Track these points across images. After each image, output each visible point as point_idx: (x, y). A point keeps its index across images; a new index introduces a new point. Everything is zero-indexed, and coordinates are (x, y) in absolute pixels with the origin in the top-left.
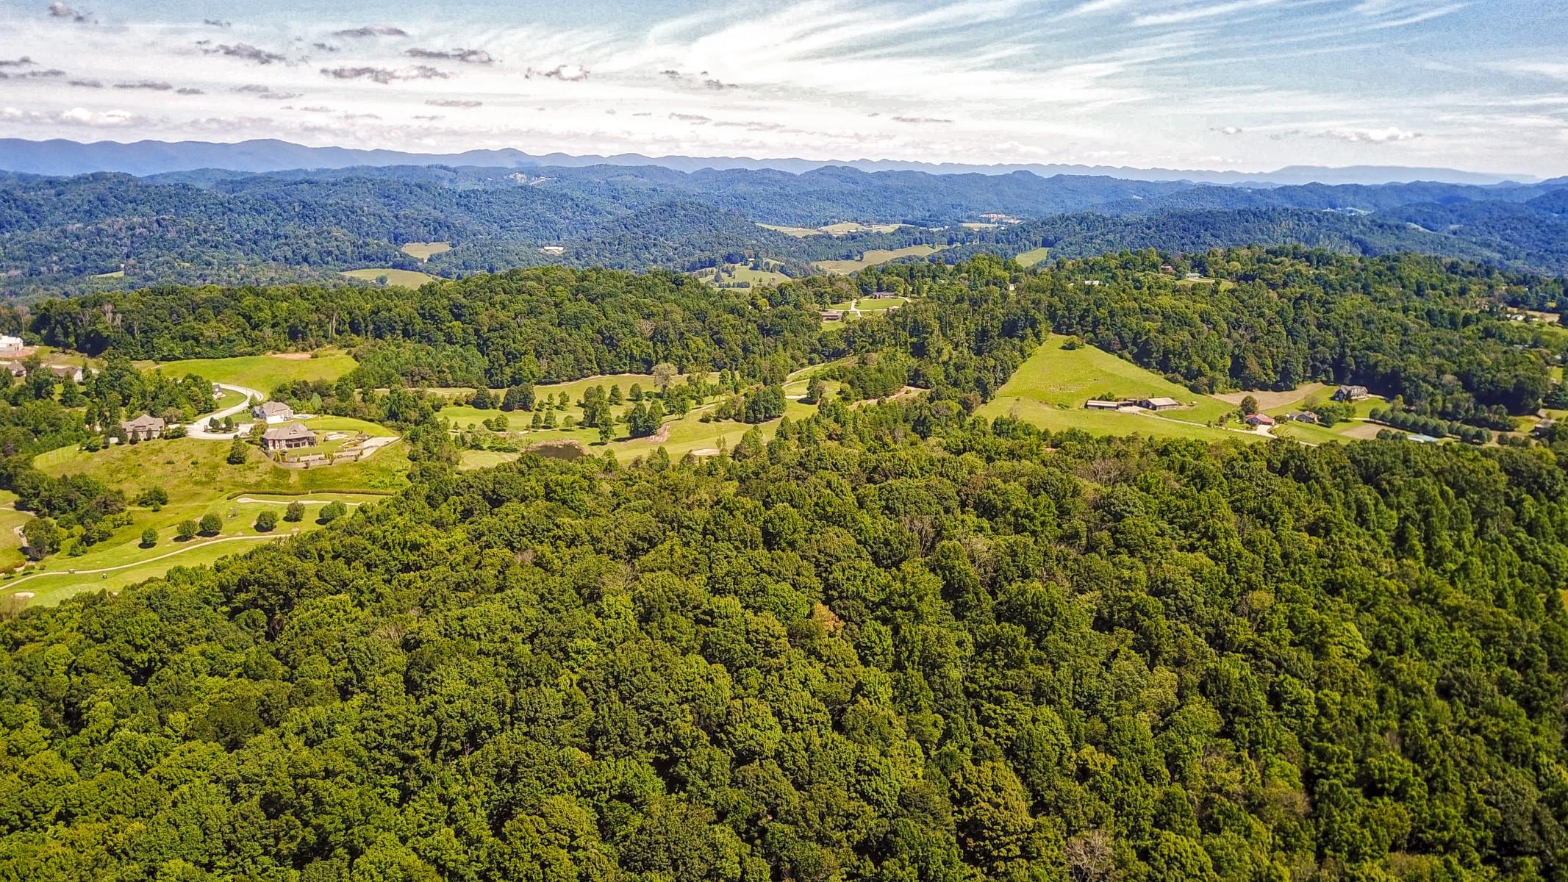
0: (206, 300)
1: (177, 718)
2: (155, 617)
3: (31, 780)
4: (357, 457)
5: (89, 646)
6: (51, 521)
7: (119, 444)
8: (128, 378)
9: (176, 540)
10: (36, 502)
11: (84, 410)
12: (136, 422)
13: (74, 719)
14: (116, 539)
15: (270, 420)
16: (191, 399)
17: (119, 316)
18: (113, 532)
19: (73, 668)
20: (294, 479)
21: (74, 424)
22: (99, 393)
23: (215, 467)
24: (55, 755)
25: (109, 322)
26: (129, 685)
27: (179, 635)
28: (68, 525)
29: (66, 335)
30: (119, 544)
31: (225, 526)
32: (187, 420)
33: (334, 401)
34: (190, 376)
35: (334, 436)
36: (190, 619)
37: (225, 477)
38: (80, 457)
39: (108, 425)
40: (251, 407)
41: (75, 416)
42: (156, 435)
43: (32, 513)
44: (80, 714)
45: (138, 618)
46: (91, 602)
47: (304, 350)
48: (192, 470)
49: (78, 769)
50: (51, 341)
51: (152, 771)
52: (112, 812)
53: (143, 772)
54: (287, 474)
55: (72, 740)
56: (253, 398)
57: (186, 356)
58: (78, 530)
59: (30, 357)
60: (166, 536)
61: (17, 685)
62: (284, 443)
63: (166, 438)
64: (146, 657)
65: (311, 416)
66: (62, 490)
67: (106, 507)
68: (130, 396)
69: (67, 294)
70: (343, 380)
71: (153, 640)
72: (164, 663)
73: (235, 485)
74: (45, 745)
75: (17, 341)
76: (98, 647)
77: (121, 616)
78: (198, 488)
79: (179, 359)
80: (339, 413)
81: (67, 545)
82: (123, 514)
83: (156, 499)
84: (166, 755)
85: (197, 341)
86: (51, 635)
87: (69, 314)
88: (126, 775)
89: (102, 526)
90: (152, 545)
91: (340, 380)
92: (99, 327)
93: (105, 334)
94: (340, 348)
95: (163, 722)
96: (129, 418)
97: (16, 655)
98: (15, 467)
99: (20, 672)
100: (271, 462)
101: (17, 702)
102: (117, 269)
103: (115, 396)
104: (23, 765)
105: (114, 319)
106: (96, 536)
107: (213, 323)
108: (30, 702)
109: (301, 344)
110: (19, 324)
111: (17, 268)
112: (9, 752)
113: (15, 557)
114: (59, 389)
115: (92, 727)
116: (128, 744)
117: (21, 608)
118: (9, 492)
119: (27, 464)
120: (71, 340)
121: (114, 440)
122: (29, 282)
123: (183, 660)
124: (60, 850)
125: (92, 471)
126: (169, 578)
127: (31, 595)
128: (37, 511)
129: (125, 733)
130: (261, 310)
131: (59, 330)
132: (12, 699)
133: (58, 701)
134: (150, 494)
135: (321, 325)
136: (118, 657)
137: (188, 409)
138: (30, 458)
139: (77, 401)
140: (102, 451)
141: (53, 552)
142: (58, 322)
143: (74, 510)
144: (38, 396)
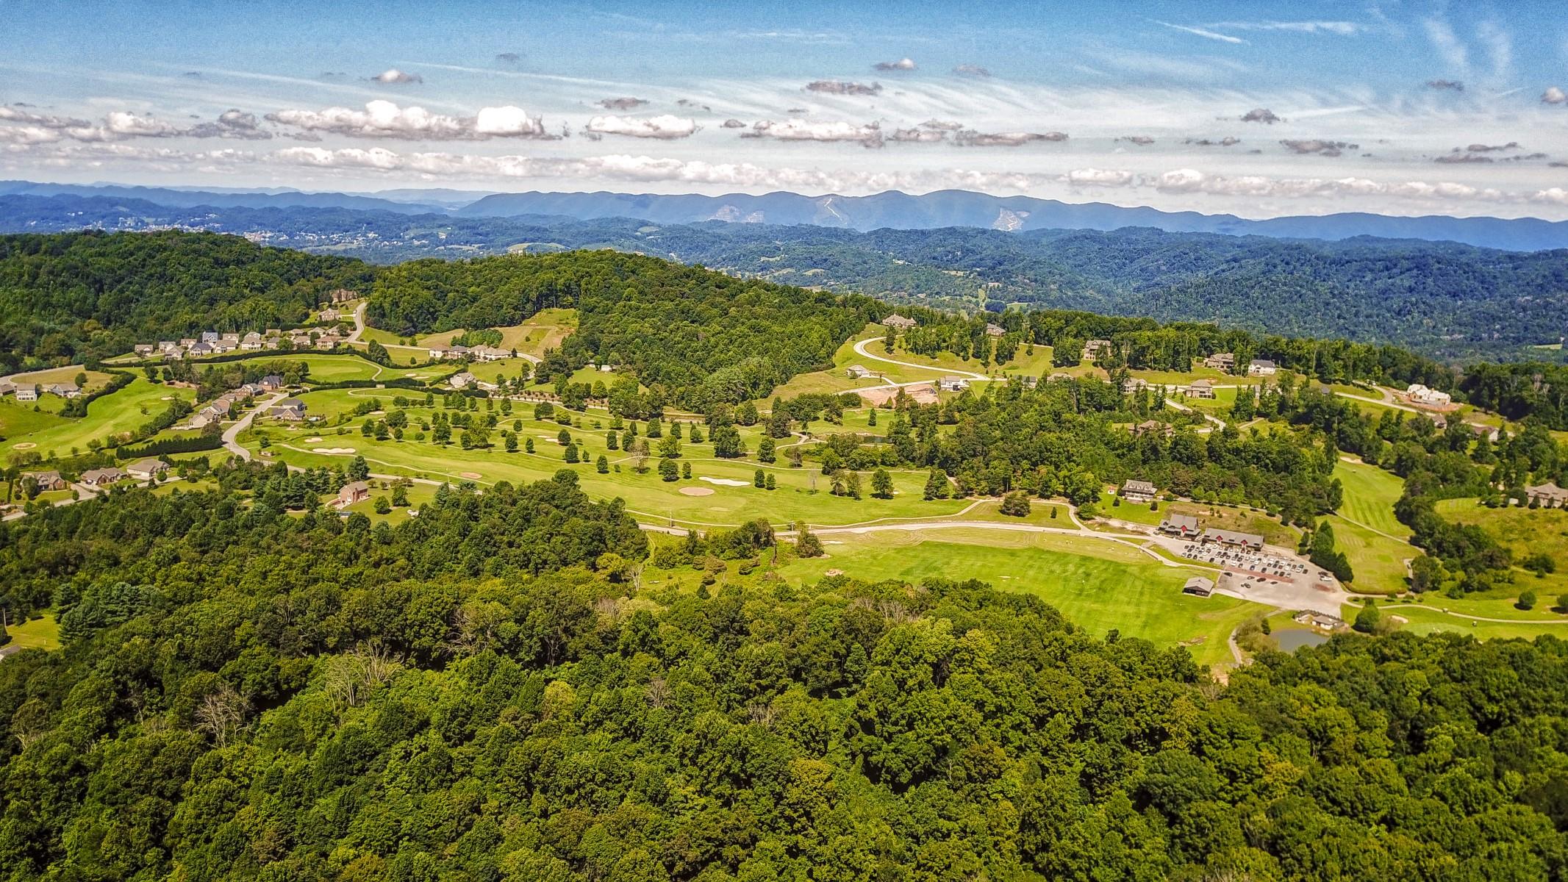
1: (1515, 778)
2: (1515, 676)
3: (1368, 778)
5: (1445, 681)
6: (1438, 561)
7: (1518, 505)
8: (1542, 445)
9: (1554, 609)
10: (1428, 541)
11: (1492, 468)
12: (1539, 489)
13: (1417, 742)
14: (1495, 593)
17: (1548, 386)
18: (1493, 586)
19: (1426, 696)
21: (1479, 479)
22: (1510, 455)
24: (1393, 766)
25: (1536, 390)
26: (1473, 730)
27: (1534, 700)
28: (1452, 568)
29: (1492, 397)
30: (1495, 598)
36: (1550, 689)
38: (1478, 510)
39: (1511, 486)
41: (1482, 471)
42: (1557, 504)
43: (1423, 550)
44: (1422, 739)
45: (1497, 671)
46: (1457, 642)
49: (1409, 786)
51: (1477, 816)
52: (1430, 836)
53: (1468, 814)
55: (1411, 759)
58: (1460, 575)
59: (1453, 413)
60: (1544, 603)
61: (1376, 694)
64: (1496, 709)
66: (1454, 536)
67: (1491, 561)
68: (1539, 463)
69: (1500, 361)
71: (1507, 696)
72: (1513, 721)
74: (1386, 753)
75: (1446, 397)
76: (1453, 685)
77: (1482, 663)
81: (1447, 585)
82: (1506, 572)
83: (1542, 566)
84: (1494, 807)
86: (1414, 661)
87: (1499, 378)
88: (1452, 810)
89: (1483, 578)
90: (1528, 608)
92: (1525, 394)
93: (1529, 401)
95: (1498, 775)
96: (1534, 484)
97: (1381, 668)
98: (1418, 507)
99: (1380, 684)
101: (1373, 708)
102: (1557, 342)
103: (1525, 461)
104: (1364, 763)
105: (1541, 388)
106: (1475, 585)
108: (1383, 712)
110: (1451, 382)
111: (1460, 332)
112: (1356, 748)
113: (1399, 585)
114: (1473, 445)
115: (1431, 754)
116: (1460, 782)
117: (1394, 629)
118: (1407, 528)
119: (1429, 506)
121: (1514, 501)
122: (1469, 346)
123: (1532, 726)
124: (1377, 848)
125: (1485, 526)
126: (1538, 642)
127: (1405, 621)
128: (1427, 549)
129: (1459, 771)
132: (1369, 704)
133: (1406, 719)
134: (1537, 560)
136: (1470, 700)
138: (1432, 502)
139: (1487, 459)
140: (1499, 509)
141: (1434, 589)
142: (1486, 384)
143: (1461, 557)
144: (1453, 448)
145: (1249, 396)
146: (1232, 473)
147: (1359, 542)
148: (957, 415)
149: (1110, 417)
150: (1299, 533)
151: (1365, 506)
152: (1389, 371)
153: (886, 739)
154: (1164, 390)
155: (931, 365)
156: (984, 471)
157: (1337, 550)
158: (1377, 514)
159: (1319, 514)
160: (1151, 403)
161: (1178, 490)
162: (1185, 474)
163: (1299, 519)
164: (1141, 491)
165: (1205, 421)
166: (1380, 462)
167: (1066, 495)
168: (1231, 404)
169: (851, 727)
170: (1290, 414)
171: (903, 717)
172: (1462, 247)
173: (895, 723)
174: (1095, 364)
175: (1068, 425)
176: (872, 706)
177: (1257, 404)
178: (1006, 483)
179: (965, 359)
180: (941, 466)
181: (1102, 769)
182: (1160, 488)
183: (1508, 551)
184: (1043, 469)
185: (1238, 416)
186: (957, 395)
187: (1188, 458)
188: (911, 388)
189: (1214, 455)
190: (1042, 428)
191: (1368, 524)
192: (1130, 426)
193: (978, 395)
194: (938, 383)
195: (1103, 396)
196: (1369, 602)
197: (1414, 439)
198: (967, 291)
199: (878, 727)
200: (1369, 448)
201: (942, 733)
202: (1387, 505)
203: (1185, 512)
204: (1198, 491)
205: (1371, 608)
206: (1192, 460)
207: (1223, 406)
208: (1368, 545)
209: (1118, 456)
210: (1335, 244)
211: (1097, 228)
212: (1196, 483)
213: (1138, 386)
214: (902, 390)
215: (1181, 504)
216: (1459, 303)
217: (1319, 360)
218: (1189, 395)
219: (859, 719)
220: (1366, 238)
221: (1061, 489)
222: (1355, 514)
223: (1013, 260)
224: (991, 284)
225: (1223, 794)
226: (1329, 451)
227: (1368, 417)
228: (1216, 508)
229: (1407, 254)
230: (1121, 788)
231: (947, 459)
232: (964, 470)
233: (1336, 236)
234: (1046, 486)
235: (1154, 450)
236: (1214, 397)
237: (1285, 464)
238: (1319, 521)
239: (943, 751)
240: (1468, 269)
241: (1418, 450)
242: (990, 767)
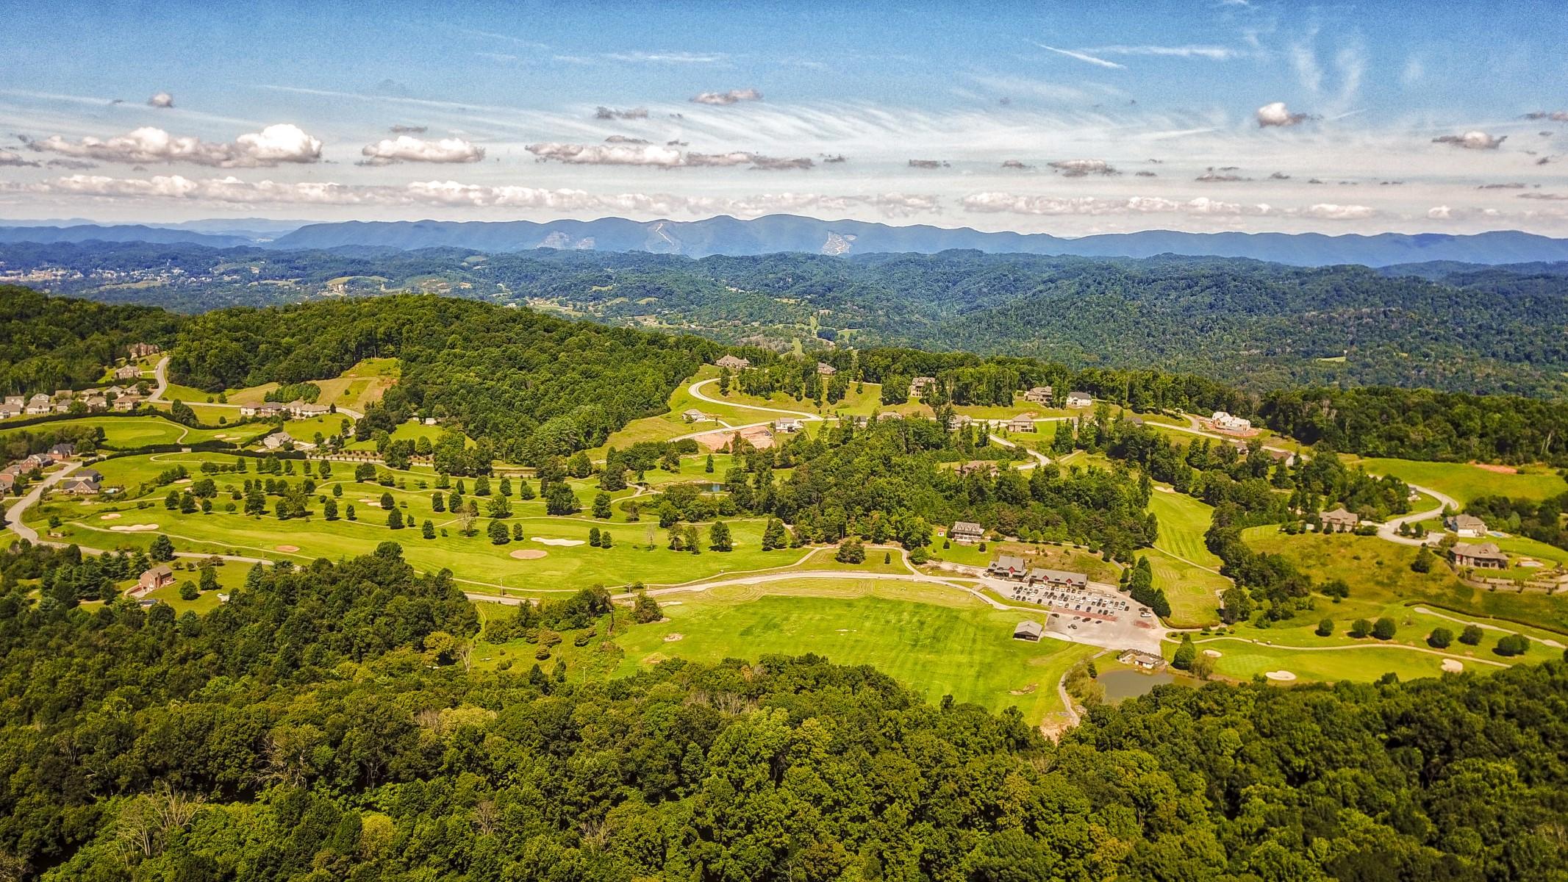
0: (1417, 404)
4: (1551, 591)
6: (1246, 590)
7: (1314, 531)
8: (1333, 469)
9: (1350, 635)
10: (1237, 570)
11: (1290, 493)
12: (1332, 514)
14: (1296, 621)
15: (1462, 533)
16: (1387, 499)
17: (1335, 411)
18: (1296, 613)
19: (1239, 754)
20: (1476, 599)
21: (1279, 505)
22: (1306, 480)
23: (1399, 571)
25: (1324, 416)
28: (1259, 597)
30: (1299, 626)
31: (1399, 633)
32: (1380, 520)
33: (1533, 524)
34: (1389, 477)
35: (1528, 563)
37: (1407, 583)
38: (1279, 537)
39: (1308, 511)
40: (1444, 515)
41: (1281, 497)
42: (1348, 529)
43: (1232, 581)
44: (1238, 801)
45: (1302, 725)
47: (1510, 464)
48: (1376, 570)
50: (1272, 426)
54: (1470, 592)
55: (1228, 823)
56: (1448, 507)
57: (1389, 455)
58: (1267, 604)
59: (1254, 439)
60: (1342, 629)
62: (1472, 560)
63: (1357, 533)
64: (1303, 763)
65: (1507, 536)
66: (1258, 565)
67: (1293, 590)
68: (1331, 487)
70: (1548, 503)
73: (1416, 592)
78: (1378, 588)
79: (1381, 456)
80: (1537, 537)
81: (1255, 615)
82: (1307, 599)
83: (1338, 590)
85: (1402, 441)
87: (1291, 404)
89: (1287, 606)
90: (1328, 634)
91: (1546, 502)
92: (1316, 419)
93: (1320, 426)
94: (1551, 467)
96: (1328, 509)
98: (1226, 536)
100: (1454, 577)
102: (1341, 354)
103: (1315, 485)
105: (1330, 414)
106: (1280, 613)
107: (1421, 427)
109: (1508, 457)
113: (1212, 617)
114: (1272, 471)
115: (1246, 819)
117: (1209, 666)
118: (1217, 557)
119: (1235, 536)
120: (1290, 427)
121: (1310, 527)
122: (1265, 360)
125: (1286, 554)
127: (1219, 655)
128: (1237, 580)
130: (1471, 419)
131: (1281, 417)
134: (1333, 585)
135: (1533, 440)
136: (1279, 755)
137: (1382, 507)
138: (1239, 531)
139: (1285, 484)
140: (1298, 535)
141: (1243, 620)
142: (1281, 410)
143: (1267, 585)
144: (1254, 475)
145: (1068, 430)
146: (1054, 511)
147: (1174, 574)
148: (792, 458)
149: (938, 457)
150: (1119, 568)
151: (1178, 536)
152: (1195, 399)
153: (724, 843)
154: (988, 427)
155: (765, 406)
156: (820, 518)
157: (1155, 586)
158: (1189, 544)
159: (1138, 548)
160: (976, 439)
161: (1005, 530)
162: (1011, 513)
163: (1119, 555)
164: (970, 532)
165: (1027, 456)
166: (1191, 490)
167: (898, 539)
168: (1051, 437)
169: (689, 835)
170: (1107, 445)
171: (741, 820)
172: (1255, 264)
173: (734, 827)
174: (921, 401)
175: (898, 469)
176: (709, 811)
177: (1075, 437)
178: (842, 530)
179: (799, 399)
180: (779, 515)
181: (940, 855)
182: (987, 528)
183: (1307, 578)
184: (876, 514)
185: (1058, 449)
186: (792, 436)
187: (1013, 498)
188: (747, 430)
189: (1036, 493)
190: (873, 473)
191: (1182, 555)
192: (956, 465)
193: (812, 437)
194: (773, 425)
195: (931, 435)
196: (1186, 638)
197: (1219, 466)
198: (799, 319)
199: (716, 832)
200: (1180, 477)
201: (781, 835)
202: (1198, 535)
203: (1014, 552)
204: (1023, 530)
205: (1188, 646)
206: (1016, 500)
207: (1044, 439)
208: (1183, 577)
209: (946, 498)
210: (1141, 262)
211: (921, 251)
212: (1022, 522)
213: (963, 423)
214: (738, 434)
215: (1009, 544)
216: (1255, 318)
217: (1131, 389)
218: (1011, 429)
219: (697, 827)
220: (1169, 256)
221: (893, 533)
222: (1170, 545)
223: (842, 284)
224: (822, 312)
225: (1056, 870)
226: (1144, 484)
227: (1178, 447)
228: (1041, 546)
229: (1206, 272)
230: (960, 871)
231: (784, 506)
232: (801, 518)
233: (1142, 253)
234: (879, 531)
235: (980, 491)
236: (1035, 431)
237: (1103, 500)
238: (1138, 555)
239: (783, 853)
240: (1260, 286)
241: (1223, 478)
242: (831, 867)
